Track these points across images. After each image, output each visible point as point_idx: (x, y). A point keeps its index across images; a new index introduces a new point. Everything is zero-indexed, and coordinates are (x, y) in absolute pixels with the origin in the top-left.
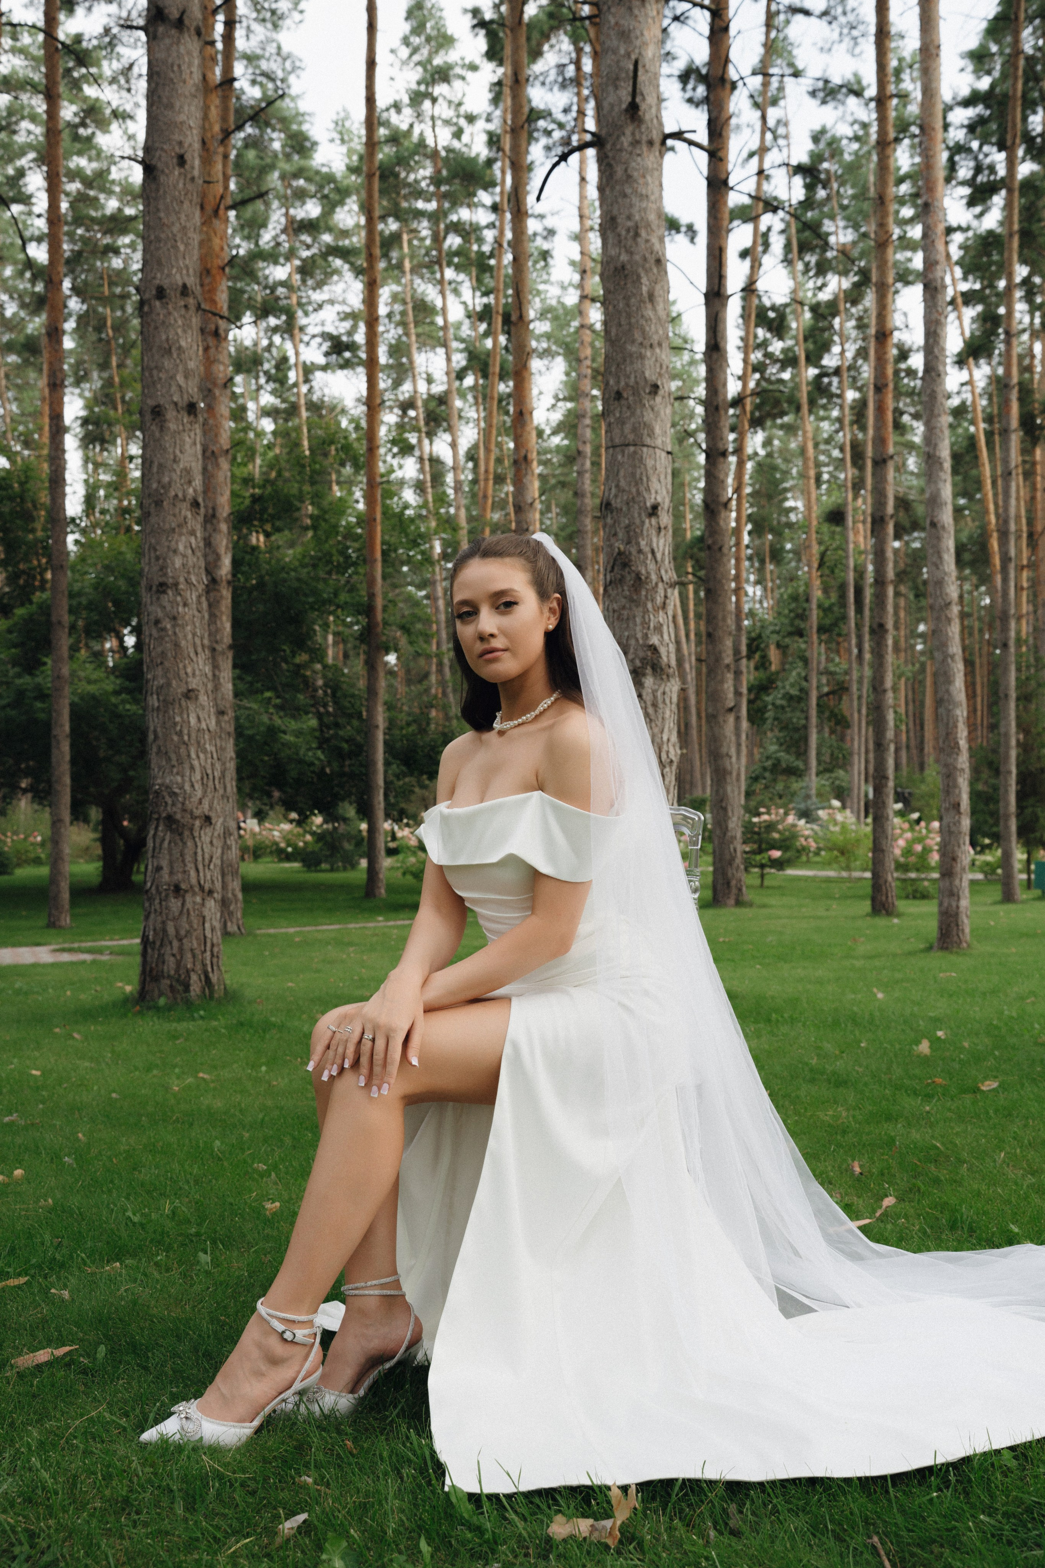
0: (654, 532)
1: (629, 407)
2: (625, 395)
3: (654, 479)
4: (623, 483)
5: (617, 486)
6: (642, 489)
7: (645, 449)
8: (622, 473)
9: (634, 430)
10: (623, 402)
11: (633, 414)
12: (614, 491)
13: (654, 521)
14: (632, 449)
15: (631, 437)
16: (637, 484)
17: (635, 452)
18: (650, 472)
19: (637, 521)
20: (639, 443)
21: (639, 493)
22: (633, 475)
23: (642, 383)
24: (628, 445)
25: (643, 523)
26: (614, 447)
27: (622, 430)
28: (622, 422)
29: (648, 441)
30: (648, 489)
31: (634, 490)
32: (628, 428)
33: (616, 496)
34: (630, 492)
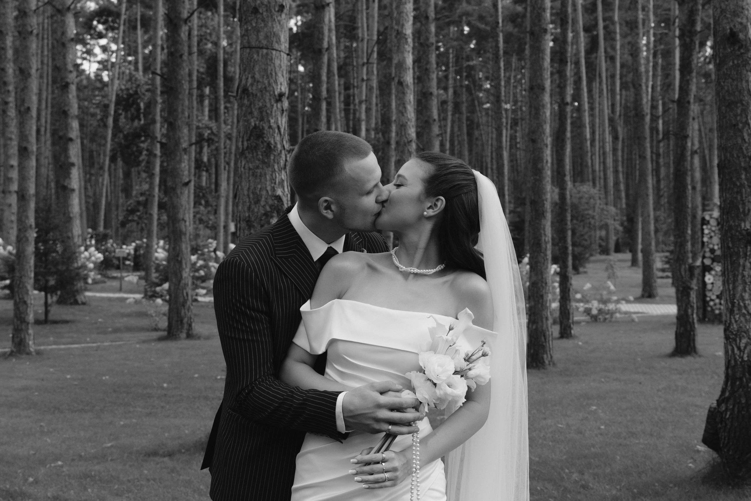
0: (279, 113)
1: (263, 20)
2: (261, 11)
3: (279, 75)
4: (257, 76)
5: (253, 77)
6: (272, 81)
7: (274, 52)
8: (257, 68)
9: (267, 37)
10: (259, 16)
11: (266, 26)
12: (250, 80)
13: (279, 105)
14: (265, 51)
15: (264, 42)
16: (268, 77)
17: (267, 54)
18: (277, 69)
19: (268, 105)
20: (269, 48)
21: (269, 84)
22: (266, 70)
23: (273, 4)
24: (262, 48)
25: (272, 106)
26: (251, 48)
27: (257, 36)
28: (257, 30)
29: (276, 46)
30: (276, 82)
31: (266, 82)
32: (262, 35)
33: (252, 85)
34: (263, 83)
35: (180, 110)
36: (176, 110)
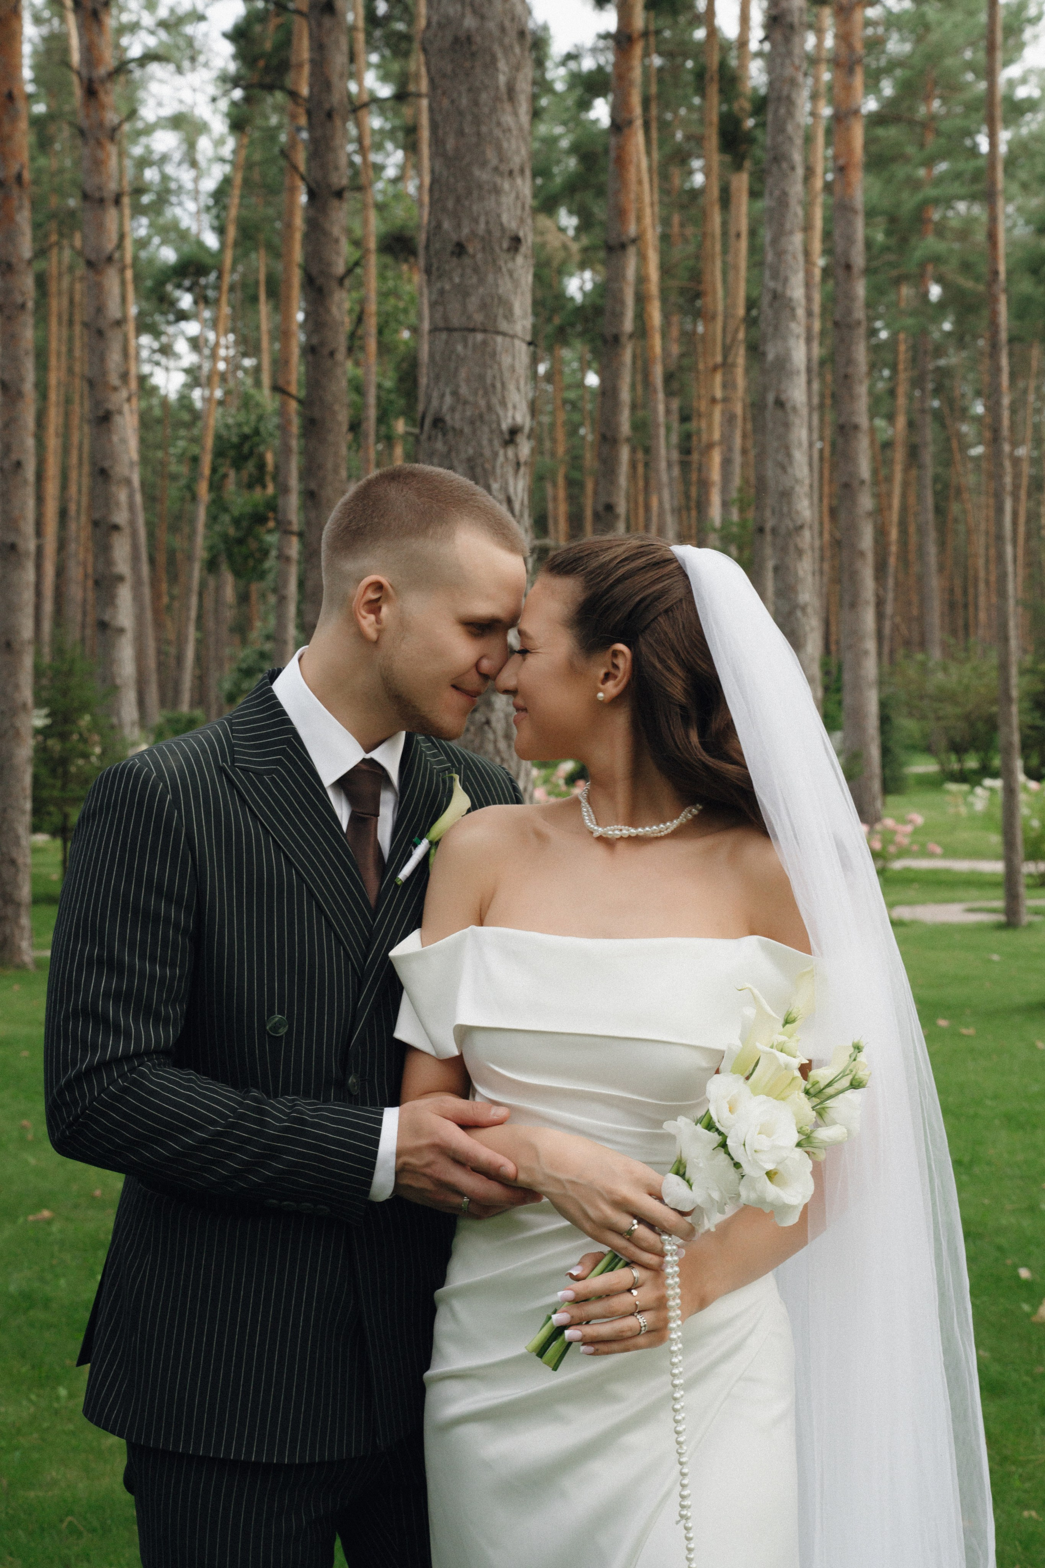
0: (510, 470)
1: (476, 270)
2: (471, 250)
3: (511, 387)
4: (464, 390)
5: (455, 394)
6: (495, 401)
7: (499, 339)
8: (463, 373)
9: (484, 306)
10: (467, 261)
11: (482, 281)
12: (448, 400)
13: (510, 452)
14: (479, 337)
15: (479, 318)
16: (486, 393)
17: (485, 343)
18: (507, 374)
19: (487, 452)
20: (490, 329)
21: (490, 408)
22: (481, 378)
23: (497, 234)
24: (473, 330)
25: (495, 455)
26: (450, 330)
27: (464, 306)
28: (464, 293)
29: (503, 326)
30: (503, 403)
31: (482, 403)
32: (473, 302)
33: (453, 409)
34: (476, 405)
35: (329, 465)
36: (320, 467)
